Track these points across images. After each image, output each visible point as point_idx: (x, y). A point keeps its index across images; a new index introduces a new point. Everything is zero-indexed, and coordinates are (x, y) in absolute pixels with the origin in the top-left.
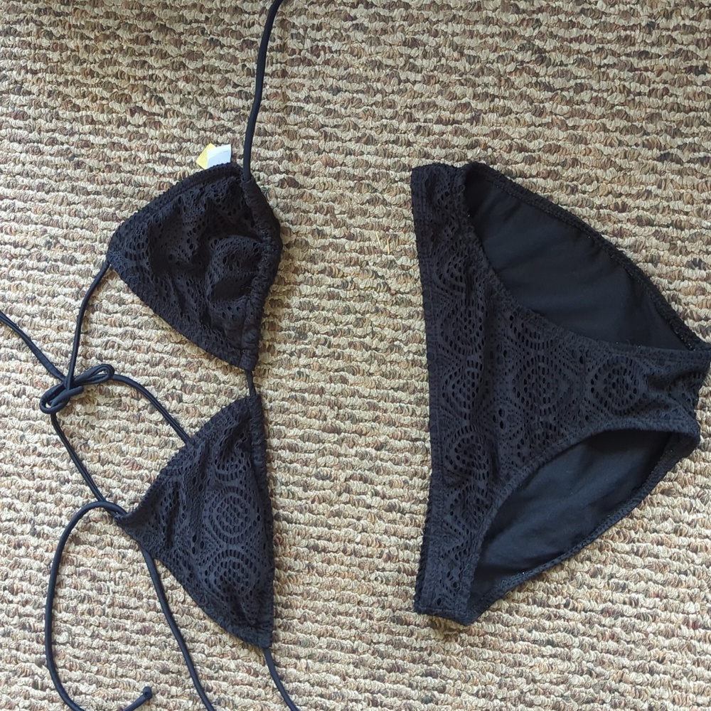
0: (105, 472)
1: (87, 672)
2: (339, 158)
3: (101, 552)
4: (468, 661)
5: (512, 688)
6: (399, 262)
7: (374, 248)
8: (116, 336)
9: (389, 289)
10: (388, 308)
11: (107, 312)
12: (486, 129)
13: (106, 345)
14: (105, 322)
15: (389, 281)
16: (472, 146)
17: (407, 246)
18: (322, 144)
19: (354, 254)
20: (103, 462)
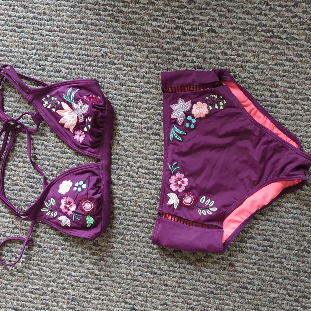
0: (127, 155)
1: (117, 239)
2: (235, 20)
3: (124, 189)
4: (283, 235)
5: (301, 245)
6: (260, 67)
7: (249, 60)
8: (133, 97)
9: (255, 78)
10: (254, 86)
11: (129, 86)
12: (301, 10)
13: (128, 101)
14: (128, 90)
15: (255, 75)
16: (294, 17)
17: (263, 60)
18: (227, 14)
19: (240, 63)
20: (125, 150)
